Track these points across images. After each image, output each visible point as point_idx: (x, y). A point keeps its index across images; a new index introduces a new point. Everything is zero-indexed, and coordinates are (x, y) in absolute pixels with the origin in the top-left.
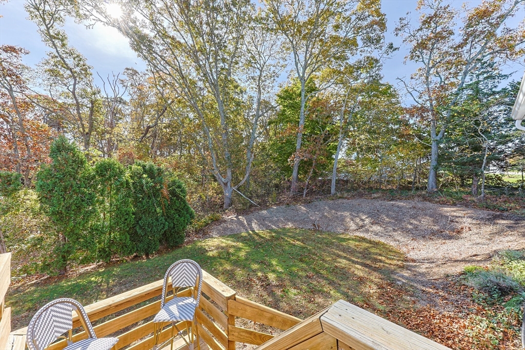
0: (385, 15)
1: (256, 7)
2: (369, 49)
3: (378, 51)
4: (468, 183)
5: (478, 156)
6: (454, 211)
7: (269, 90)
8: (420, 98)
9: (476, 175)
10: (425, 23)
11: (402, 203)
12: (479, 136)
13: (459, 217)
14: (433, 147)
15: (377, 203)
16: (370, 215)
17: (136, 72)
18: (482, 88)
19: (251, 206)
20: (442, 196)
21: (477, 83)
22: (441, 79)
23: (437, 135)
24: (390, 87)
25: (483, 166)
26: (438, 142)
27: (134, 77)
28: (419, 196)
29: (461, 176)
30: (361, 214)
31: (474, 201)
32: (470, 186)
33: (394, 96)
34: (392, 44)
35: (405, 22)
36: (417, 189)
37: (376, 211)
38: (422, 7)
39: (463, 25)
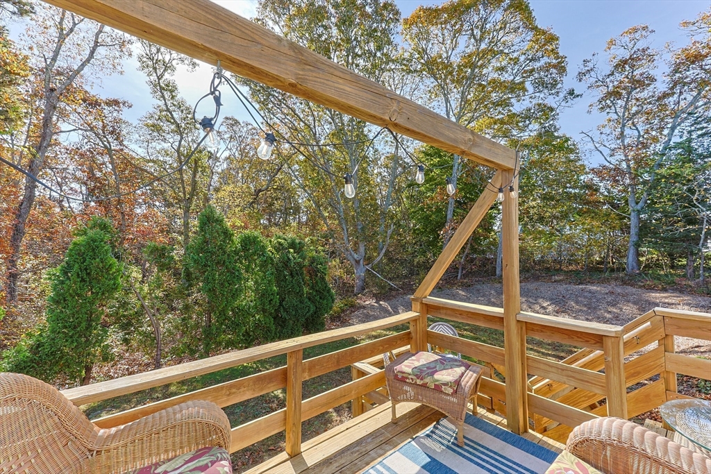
0: (566, 57)
1: (399, 47)
2: (542, 95)
3: (554, 98)
4: (680, 263)
5: (694, 231)
6: (666, 298)
7: (409, 144)
8: (611, 156)
9: (692, 254)
10: (616, 67)
11: (595, 288)
12: (694, 206)
13: (673, 304)
14: (632, 219)
15: (562, 288)
16: (553, 301)
17: (237, 122)
18: (696, 147)
19: (391, 289)
20: (647, 278)
21: (690, 140)
22: (639, 132)
23: (637, 203)
24: (567, 140)
25: (701, 242)
26: (639, 212)
27: (234, 128)
28: (616, 279)
29: (671, 255)
30: (540, 301)
31: (690, 286)
32: (683, 267)
33: (572, 151)
34: (573, 90)
35: (590, 65)
36: (612, 270)
37: (561, 297)
38: (613, 47)
39: (668, 71)
